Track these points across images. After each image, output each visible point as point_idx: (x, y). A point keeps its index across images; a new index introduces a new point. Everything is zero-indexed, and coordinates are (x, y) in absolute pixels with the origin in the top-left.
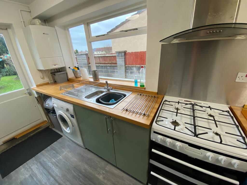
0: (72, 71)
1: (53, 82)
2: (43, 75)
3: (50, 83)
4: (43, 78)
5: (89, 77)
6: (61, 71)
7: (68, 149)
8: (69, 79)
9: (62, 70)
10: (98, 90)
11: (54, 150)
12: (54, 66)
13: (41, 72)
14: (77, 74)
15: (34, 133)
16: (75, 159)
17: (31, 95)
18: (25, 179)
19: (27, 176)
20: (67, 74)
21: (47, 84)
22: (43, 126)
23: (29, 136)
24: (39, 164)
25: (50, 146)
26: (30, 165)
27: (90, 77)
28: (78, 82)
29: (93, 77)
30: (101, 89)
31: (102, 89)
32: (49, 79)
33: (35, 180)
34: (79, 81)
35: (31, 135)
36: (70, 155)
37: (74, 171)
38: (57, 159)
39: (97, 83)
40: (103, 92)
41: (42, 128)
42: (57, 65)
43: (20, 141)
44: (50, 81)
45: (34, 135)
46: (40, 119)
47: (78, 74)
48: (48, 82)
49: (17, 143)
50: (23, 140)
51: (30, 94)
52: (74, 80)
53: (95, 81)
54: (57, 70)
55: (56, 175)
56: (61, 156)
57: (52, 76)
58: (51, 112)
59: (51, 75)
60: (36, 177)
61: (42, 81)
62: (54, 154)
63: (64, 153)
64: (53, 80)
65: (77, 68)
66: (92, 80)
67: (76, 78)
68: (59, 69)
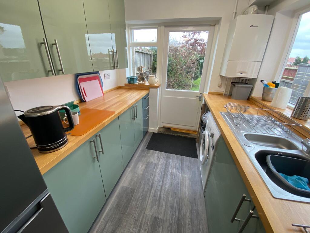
0: (263, 86)
1: (228, 95)
2: (222, 83)
3: (224, 94)
4: (220, 87)
5: (288, 105)
6: (247, 84)
7: (191, 176)
8: (251, 98)
9: (249, 82)
10: (283, 137)
11: (182, 164)
12: (240, 74)
13: (222, 78)
14: (268, 95)
15: (183, 135)
16: (187, 193)
17: (200, 101)
18: (152, 162)
19: (154, 162)
20: (252, 89)
21: (221, 95)
22: (192, 135)
23: (178, 135)
24: (165, 162)
25: (183, 156)
26: (161, 157)
27: (289, 107)
28: (260, 107)
29: (295, 109)
30: (294, 138)
31: (297, 141)
32: (226, 89)
33: (154, 170)
34: (263, 106)
35: (180, 135)
36: (187, 183)
37: (177, 202)
38: (177, 173)
39: (295, 123)
40: (295, 148)
41: (190, 135)
42: (244, 72)
43: (171, 134)
44: (225, 91)
45: (182, 137)
46: (195, 127)
47: (271, 95)
48: (223, 93)
49: (169, 133)
50: (173, 135)
51: (200, 99)
52: (257, 102)
53: (294, 117)
54: (243, 80)
55: (165, 185)
56: (181, 174)
57: (231, 87)
58: (203, 126)
59: (231, 85)
60: (156, 170)
61: (217, 90)
62: (179, 166)
63: (185, 175)
64: (230, 92)
65: (274, 85)
66: (288, 113)
67: (264, 100)
68: (246, 80)
